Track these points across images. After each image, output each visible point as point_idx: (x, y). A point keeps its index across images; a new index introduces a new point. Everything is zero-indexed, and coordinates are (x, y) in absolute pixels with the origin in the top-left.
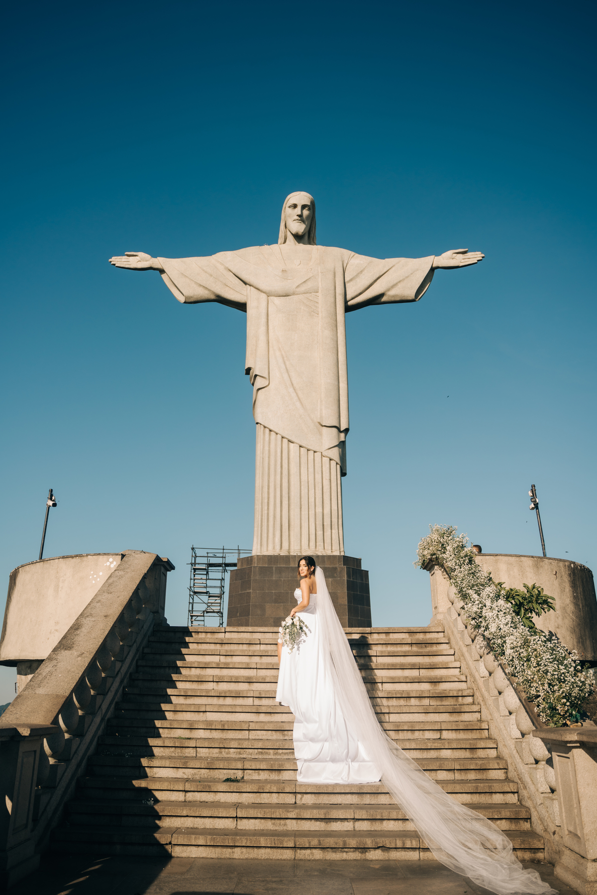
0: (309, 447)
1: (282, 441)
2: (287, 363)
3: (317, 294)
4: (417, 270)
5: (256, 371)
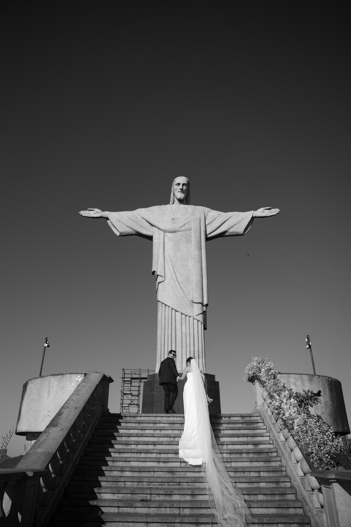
0: (187, 314)
1: (172, 311)
2: (175, 269)
3: (191, 231)
4: (245, 218)
5: (158, 273)
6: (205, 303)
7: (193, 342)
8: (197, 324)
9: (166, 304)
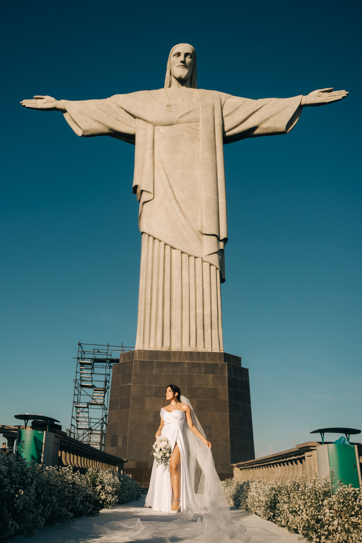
0: (190, 253)
1: (165, 247)
2: (171, 180)
3: (198, 123)
4: (287, 107)
5: (142, 187)
6: (223, 236)
7: (202, 300)
8: (208, 270)
9: (155, 236)
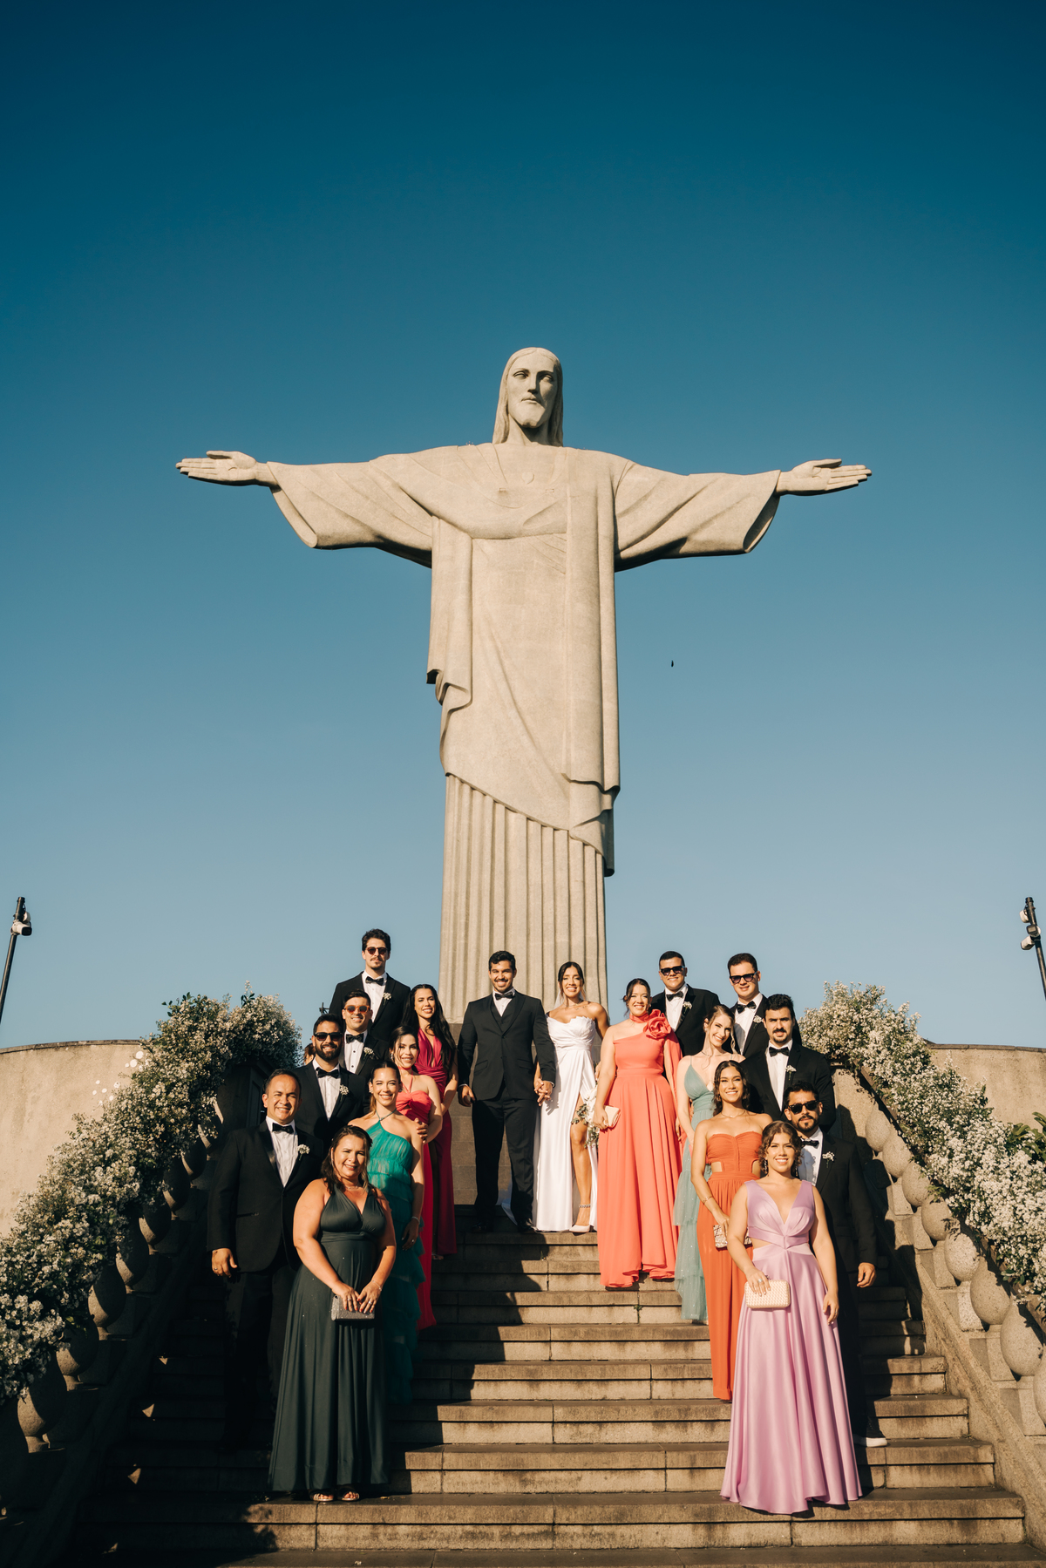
0: (545, 821)
1: (494, 808)
2: (506, 663)
3: (563, 536)
4: (748, 495)
5: (447, 676)
6: (609, 783)
7: (567, 918)
8: (579, 856)
9: (475, 784)
